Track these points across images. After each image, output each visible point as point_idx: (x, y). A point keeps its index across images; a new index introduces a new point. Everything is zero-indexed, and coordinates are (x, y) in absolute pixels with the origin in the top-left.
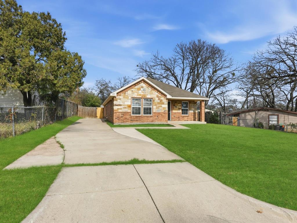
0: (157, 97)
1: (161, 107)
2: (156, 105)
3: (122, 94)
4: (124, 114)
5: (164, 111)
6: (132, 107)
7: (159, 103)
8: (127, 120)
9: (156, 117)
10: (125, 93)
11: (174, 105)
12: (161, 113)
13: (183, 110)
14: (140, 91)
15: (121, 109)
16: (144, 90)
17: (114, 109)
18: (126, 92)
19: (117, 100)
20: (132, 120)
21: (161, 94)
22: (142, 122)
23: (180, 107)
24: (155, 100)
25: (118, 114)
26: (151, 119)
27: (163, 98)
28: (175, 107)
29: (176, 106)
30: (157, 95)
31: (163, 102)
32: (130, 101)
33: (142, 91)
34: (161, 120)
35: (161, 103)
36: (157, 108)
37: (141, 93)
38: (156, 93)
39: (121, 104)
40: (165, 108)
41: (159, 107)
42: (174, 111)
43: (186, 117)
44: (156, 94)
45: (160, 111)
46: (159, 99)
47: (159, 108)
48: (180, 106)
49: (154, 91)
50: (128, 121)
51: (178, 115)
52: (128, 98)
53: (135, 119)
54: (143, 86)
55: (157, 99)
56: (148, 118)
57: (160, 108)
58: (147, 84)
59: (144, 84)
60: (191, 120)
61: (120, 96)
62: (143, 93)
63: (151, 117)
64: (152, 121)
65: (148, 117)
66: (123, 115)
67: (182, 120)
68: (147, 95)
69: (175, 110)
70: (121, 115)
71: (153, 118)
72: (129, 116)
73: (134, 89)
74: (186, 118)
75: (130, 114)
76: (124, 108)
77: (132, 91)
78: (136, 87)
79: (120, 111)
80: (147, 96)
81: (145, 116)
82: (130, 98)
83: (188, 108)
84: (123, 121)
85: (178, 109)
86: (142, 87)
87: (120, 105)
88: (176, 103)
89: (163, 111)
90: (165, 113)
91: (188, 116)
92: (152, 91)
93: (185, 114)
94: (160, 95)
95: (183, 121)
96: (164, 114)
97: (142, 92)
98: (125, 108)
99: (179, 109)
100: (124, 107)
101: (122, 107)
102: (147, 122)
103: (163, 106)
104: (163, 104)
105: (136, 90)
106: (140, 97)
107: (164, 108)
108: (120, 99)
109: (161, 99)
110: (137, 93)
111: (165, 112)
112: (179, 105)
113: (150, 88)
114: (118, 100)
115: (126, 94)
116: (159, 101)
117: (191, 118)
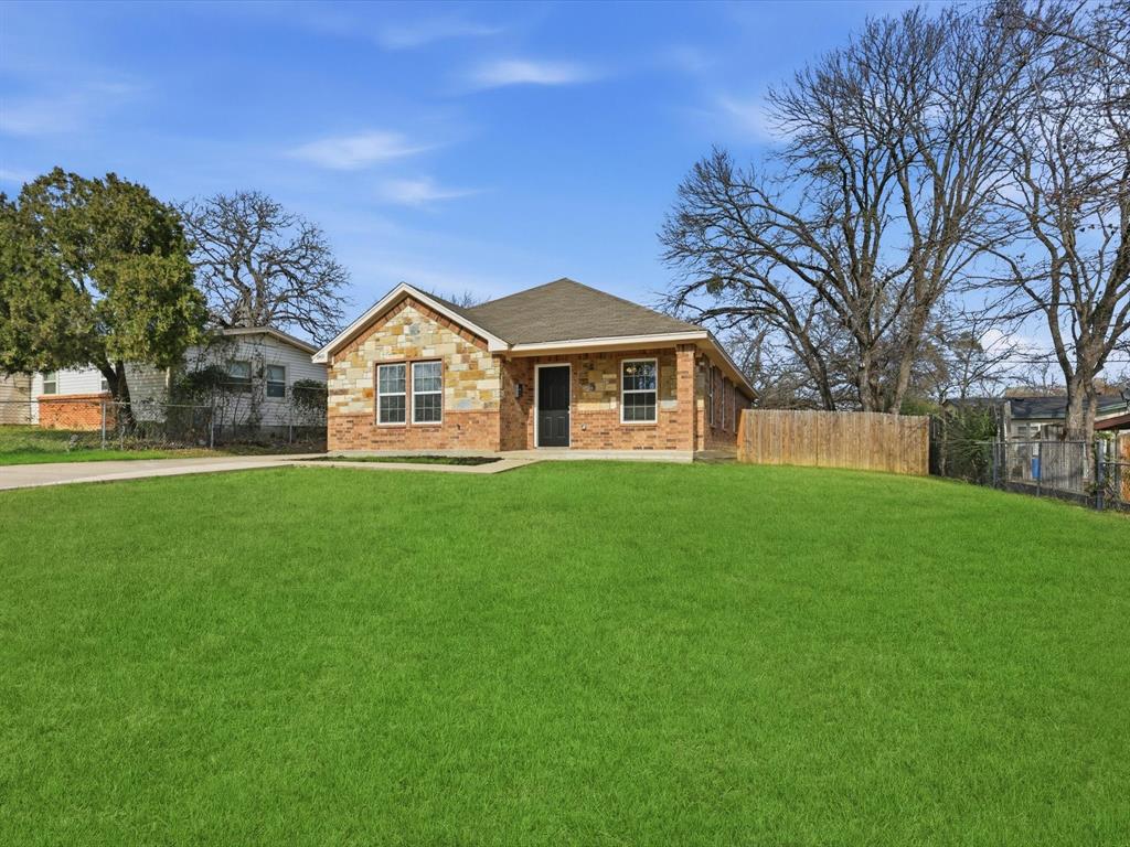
0: (458, 352)
1: (474, 388)
2: (454, 384)
3: (348, 354)
4: (354, 419)
5: (486, 406)
6: (379, 395)
7: (464, 376)
8: (364, 442)
9: (455, 431)
10: (357, 350)
11: (584, 381)
12: (471, 415)
13: (629, 400)
14: (401, 338)
15: (346, 404)
16: (412, 332)
17: (329, 405)
18: (361, 347)
19: (335, 377)
20: (376, 442)
21: (471, 337)
22: (408, 448)
23: (613, 387)
24: (451, 363)
25: (338, 420)
26: (436, 438)
27: (478, 355)
28: (587, 388)
29: (593, 385)
30: (459, 345)
31: (480, 368)
32: (371, 375)
33: (407, 335)
34: (472, 442)
35: (475, 373)
36: (456, 395)
37: (404, 345)
38: (454, 335)
39: (345, 387)
40: (487, 391)
41: (465, 388)
42: (583, 407)
43: (644, 434)
44: (455, 340)
45: (467, 408)
46: (465, 360)
47: (465, 396)
48: (612, 381)
49: (447, 330)
50: (366, 445)
51: (604, 423)
52: (366, 366)
53: (385, 438)
54: (410, 316)
55: (457, 358)
56: (428, 434)
57: (470, 394)
58: (422, 308)
59: (413, 310)
60: (669, 444)
61: (344, 360)
62: (409, 344)
63: (437, 428)
64: (442, 446)
65: (428, 431)
66: (350, 425)
67: (623, 444)
68: (424, 348)
69: (589, 400)
70: (346, 425)
71: (446, 434)
72: (369, 427)
73: (383, 332)
74: (641, 438)
75: (371, 419)
76: (353, 400)
77: (378, 340)
78: (389, 324)
79: (343, 410)
80: (423, 351)
81: (416, 427)
82: (370, 364)
83: (655, 391)
84: (350, 445)
85: (600, 395)
86: (408, 322)
87: (344, 392)
88: (592, 369)
89: (480, 407)
90: (487, 414)
91: (653, 428)
92: (442, 331)
93: (643, 419)
94: (468, 345)
95: (628, 448)
96: (485, 418)
97: (408, 340)
98: (358, 400)
99: (607, 396)
100: (353, 396)
101: (348, 397)
102: (425, 448)
103: (481, 384)
104: (482, 375)
105: (389, 334)
106: (401, 357)
107: (484, 393)
108: (344, 372)
109: (473, 356)
110: (390, 344)
111: (490, 409)
112: (604, 376)
113: (433, 322)
114: (339, 377)
115: (360, 353)
116: (465, 367)
117: (670, 437)
